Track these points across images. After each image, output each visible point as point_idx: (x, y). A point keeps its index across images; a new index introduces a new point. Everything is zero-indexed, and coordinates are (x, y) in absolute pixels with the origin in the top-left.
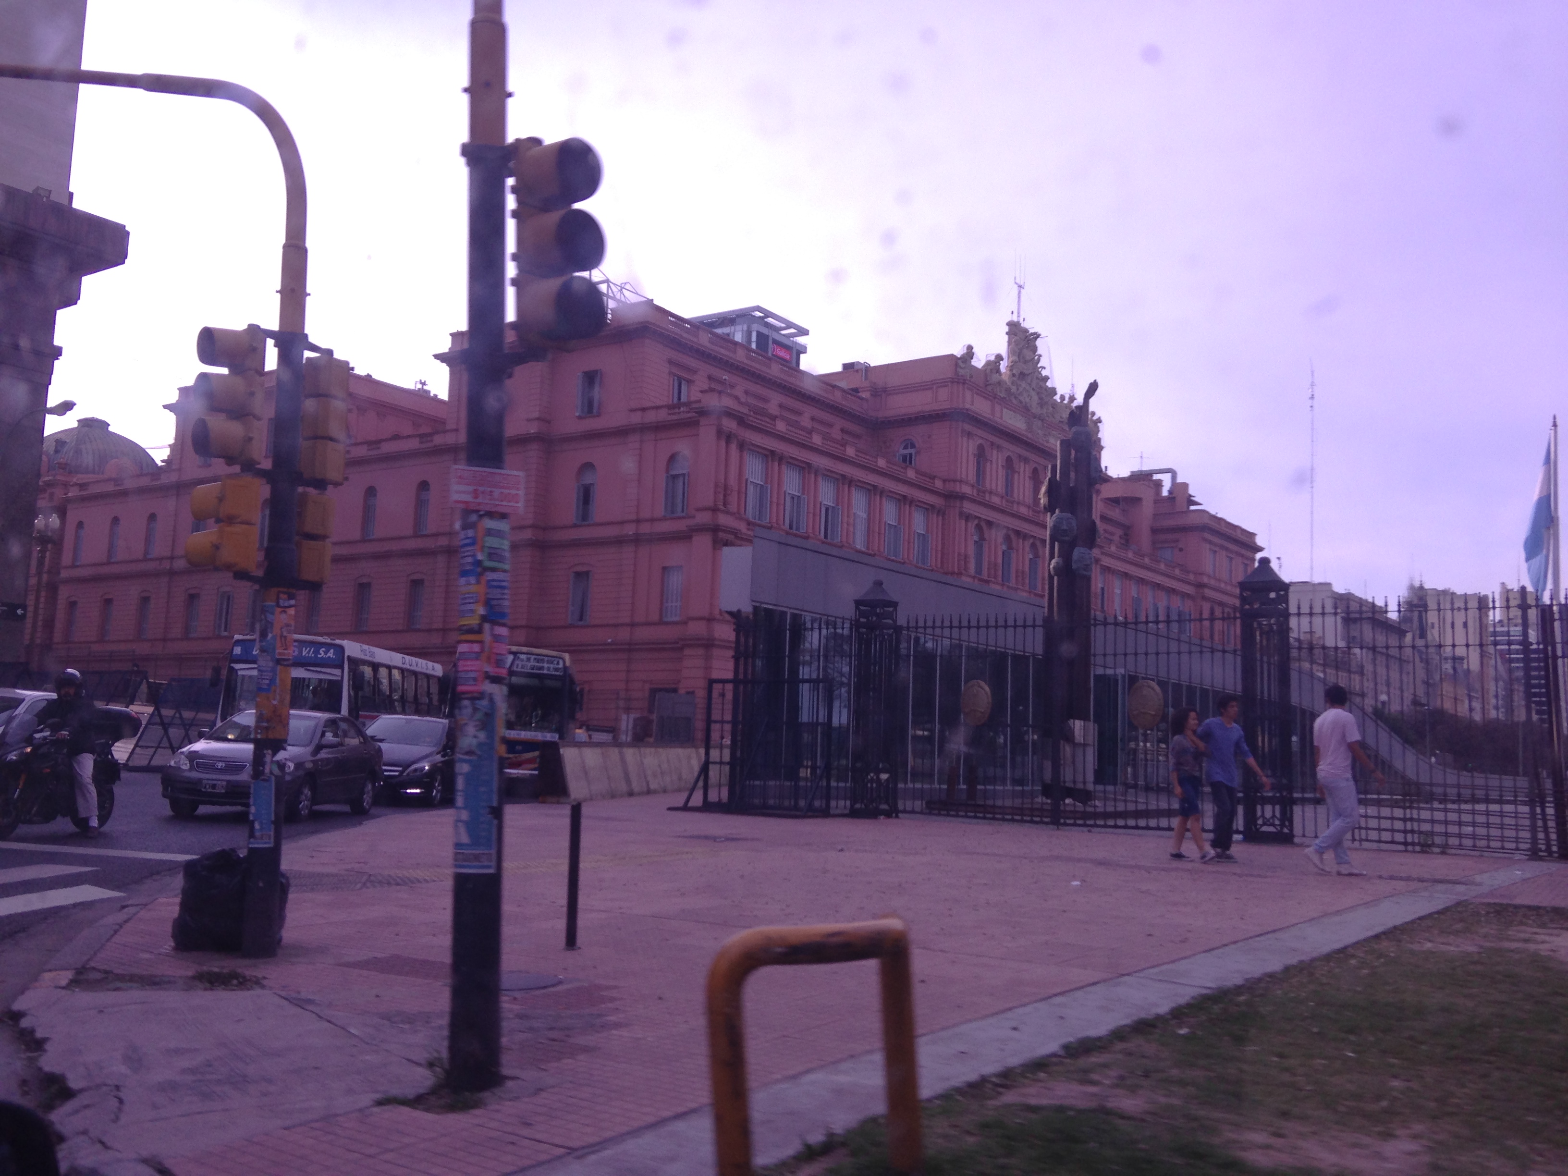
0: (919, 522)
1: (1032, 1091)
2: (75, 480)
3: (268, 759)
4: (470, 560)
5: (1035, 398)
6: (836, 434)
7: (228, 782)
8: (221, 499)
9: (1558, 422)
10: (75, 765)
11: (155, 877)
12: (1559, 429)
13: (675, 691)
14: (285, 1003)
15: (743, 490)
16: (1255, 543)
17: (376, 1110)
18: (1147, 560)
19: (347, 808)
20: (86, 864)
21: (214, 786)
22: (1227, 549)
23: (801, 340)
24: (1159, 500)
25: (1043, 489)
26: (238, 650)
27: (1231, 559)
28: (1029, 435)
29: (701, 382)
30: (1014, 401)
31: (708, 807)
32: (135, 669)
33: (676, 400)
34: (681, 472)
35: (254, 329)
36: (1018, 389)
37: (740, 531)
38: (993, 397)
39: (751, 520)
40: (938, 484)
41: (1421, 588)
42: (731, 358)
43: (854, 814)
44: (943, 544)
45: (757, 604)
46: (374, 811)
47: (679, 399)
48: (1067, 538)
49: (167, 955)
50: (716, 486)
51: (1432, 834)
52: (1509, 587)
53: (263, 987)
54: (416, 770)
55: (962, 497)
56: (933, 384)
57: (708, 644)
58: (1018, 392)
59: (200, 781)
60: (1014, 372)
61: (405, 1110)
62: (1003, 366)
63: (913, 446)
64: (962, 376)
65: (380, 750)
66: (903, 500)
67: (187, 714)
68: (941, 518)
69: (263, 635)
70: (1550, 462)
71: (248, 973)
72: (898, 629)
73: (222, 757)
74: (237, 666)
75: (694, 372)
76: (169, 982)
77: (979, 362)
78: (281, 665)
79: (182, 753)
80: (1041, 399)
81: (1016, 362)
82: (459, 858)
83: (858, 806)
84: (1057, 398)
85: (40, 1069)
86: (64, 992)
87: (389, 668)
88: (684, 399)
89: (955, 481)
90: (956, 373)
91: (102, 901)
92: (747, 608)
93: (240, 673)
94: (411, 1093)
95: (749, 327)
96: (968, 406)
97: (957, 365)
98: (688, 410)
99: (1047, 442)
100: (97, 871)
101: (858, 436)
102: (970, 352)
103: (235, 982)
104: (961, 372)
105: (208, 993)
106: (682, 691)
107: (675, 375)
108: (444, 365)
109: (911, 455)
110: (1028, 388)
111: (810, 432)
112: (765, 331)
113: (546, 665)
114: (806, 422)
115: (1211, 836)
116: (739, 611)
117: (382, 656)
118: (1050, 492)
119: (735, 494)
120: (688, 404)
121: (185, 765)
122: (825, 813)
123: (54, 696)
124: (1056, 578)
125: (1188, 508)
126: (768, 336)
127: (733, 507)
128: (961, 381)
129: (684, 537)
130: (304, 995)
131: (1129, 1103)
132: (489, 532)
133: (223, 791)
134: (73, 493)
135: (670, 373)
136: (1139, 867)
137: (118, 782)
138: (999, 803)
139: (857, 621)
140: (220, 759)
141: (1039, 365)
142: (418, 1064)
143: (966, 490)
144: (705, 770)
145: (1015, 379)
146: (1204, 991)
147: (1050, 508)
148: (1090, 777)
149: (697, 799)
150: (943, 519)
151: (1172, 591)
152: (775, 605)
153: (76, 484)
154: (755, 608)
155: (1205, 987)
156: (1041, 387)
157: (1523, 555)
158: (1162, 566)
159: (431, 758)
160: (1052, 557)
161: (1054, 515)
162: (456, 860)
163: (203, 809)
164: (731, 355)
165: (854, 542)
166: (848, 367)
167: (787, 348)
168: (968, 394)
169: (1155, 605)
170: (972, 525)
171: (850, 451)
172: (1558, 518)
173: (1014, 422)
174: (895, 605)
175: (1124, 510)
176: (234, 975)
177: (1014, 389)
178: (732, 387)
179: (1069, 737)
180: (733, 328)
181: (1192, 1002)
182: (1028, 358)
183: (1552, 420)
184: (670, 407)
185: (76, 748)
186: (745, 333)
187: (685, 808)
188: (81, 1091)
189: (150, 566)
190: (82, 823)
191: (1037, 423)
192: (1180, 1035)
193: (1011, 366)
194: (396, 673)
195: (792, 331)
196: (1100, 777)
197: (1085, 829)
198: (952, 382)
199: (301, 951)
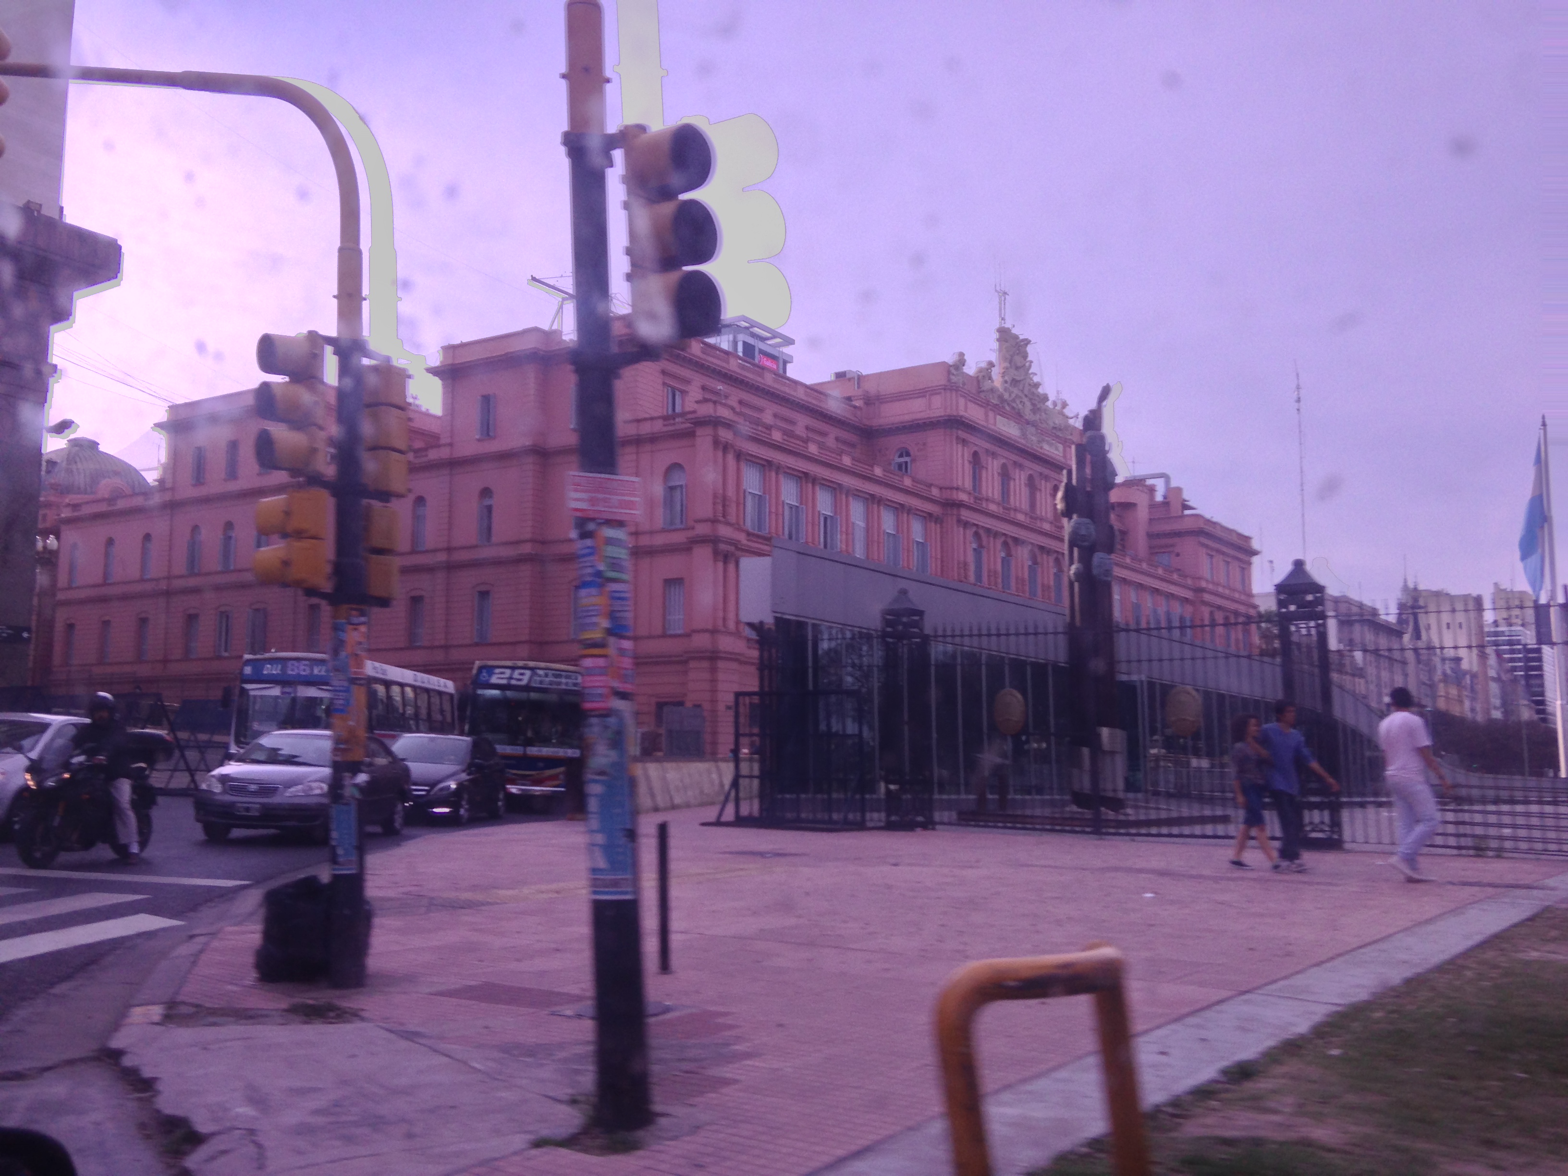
0: (917, 530)
1: (1209, 1121)
2: (67, 501)
3: (347, 782)
4: (589, 570)
5: (1028, 404)
6: (830, 442)
7: (263, 805)
8: (287, 513)
9: (1548, 421)
10: (112, 790)
11: (209, 904)
12: (1548, 428)
13: (681, 704)
14: (392, 1036)
15: (742, 501)
16: (1250, 547)
17: (534, 1152)
18: (1144, 566)
19: (378, 829)
20: (135, 892)
21: (247, 809)
22: (1223, 553)
23: (787, 350)
24: (1153, 506)
25: (1060, 494)
26: (248, 670)
27: (1228, 563)
28: (1023, 441)
29: (694, 393)
30: (1007, 408)
31: (740, 822)
32: (138, 691)
33: (670, 412)
34: (678, 483)
35: (313, 336)
36: (1010, 395)
37: (739, 541)
38: (986, 405)
39: (751, 530)
40: (935, 492)
41: (1415, 589)
42: (723, 368)
43: (890, 827)
44: (942, 552)
45: (779, 615)
46: (406, 831)
47: (674, 409)
48: (1086, 544)
49: (251, 987)
50: (715, 496)
51: (1485, 837)
52: (1503, 587)
53: (363, 1019)
54: (442, 789)
55: (960, 505)
56: (926, 392)
57: (713, 657)
58: (1011, 399)
59: (233, 804)
60: (1006, 378)
61: (563, 1151)
62: (996, 373)
63: (908, 454)
64: (955, 383)
65: (406, 766)
66: (899, 509)
67: (203, 737)
68: (938, 525)
69: (336, 652)
70: (1541, 462)
71: (345, 1004)
72: (926, 639)
73: (251, 780)
74: (248, 686)
75: (688, 382)
76: (262, 1016)
77: (970, 369)
78: (356, 684)
79: (213, 776)
80: (1034, 405)
81: (1007, 368)
82: (596, 884)
83: (893, 818)
84: (1049, 404)
85: (158, 1111)
86: (158, 1028)
87: (402, 685)
88: (678, 409)
89: (952, 488)
90: (949, 380)
91: (164, 930)
92: (769, 620)
93: (252, 693)
94: (564, 1131)
95: (735, 337)
96: (962, 413)
97: (949, 372)
98: (683, 421)
99: (1041, 448)
100: (149, 898)
101: (852, 445)
102: (961, 361)
103: (332, 1014)
104: (954, 379)
105: (306, 1027)
106: (689, 704)
107: (669, 386)
108: (437, 379)
109: (906, 463)
110: (1020, 394)
111: (806, 441)
112: (751, 341)
113: (564, 680)
114: (800, 430)
115: (1277, 844)
116: (761, 623)
117: (395, 673)
118: (1066, 498)
119: (734, 506)
120: (683, 414)
121: (217, 788)
122: (860, 826)
123: (88, 721)
124: (1076, 585)
125: (1183, 512)
126: (754, 346)
127: (732, 518)
128: (954, 388)
129: (687, 548)
130: (412, 1028)
131: (1321, 1133)
132: (610, 541)
133: (257, 814)
134: (66, 514)
135: (664, 384)
136: (1200, 877)
137: (155, 807)
138: (1028, 812)
139: (883, 631)
140: (251, 781)
141: (1030, 372)
142: (560, 1101)
143: (963, 497)
144: (735, 784)
145: (1006, 385)
146: (1339, 1009)
147: (1068, 513)
148: (1121, 784)
149: (729, 814)
150: (941, 527)
151: (1170, 596)
152: (796, 616)
153: (68, 505)
154: (776, 618)
155: (1332, 1004)
156: (1033, 393)
157: (1517, 554)
158: (1160, 571)
159: (458, 777)
160: (1071, 563)
161: (1073, 520)
162: (594, 886)
163: (237, 833)
164: (724, 365)
165: (853, 551)
166: (840, 376)
167: (773, 358)
168: (962, 401)
169: (1155, 611)
170: (970, 532)
171: (847, 461)
172: (1551, 517)
173: (1009, 429)
174: (920, 613)
175: (1118, 516)
176: (331, 1008)
177: (1006, 396)
178: (726, 397)
179: (1094, 743)
180: (718, 338)
181: (1330, 1020)
182: (1019, 364)
183: (1541, 420)
184: (665, 418)
185: (112, 773)
186: (731, 344)
187: (718, 823)
188: (213, 1134)
189: (148, 587)
190: (122, 851)
191: (1031, 430)
192: (1331, 1055)
193: (1003, 373)
194: (408, 690)
195: (778, 340)
196: (1131, 786)
197: (1127, 838)
198: (945, 389)
199: (390, 980)
